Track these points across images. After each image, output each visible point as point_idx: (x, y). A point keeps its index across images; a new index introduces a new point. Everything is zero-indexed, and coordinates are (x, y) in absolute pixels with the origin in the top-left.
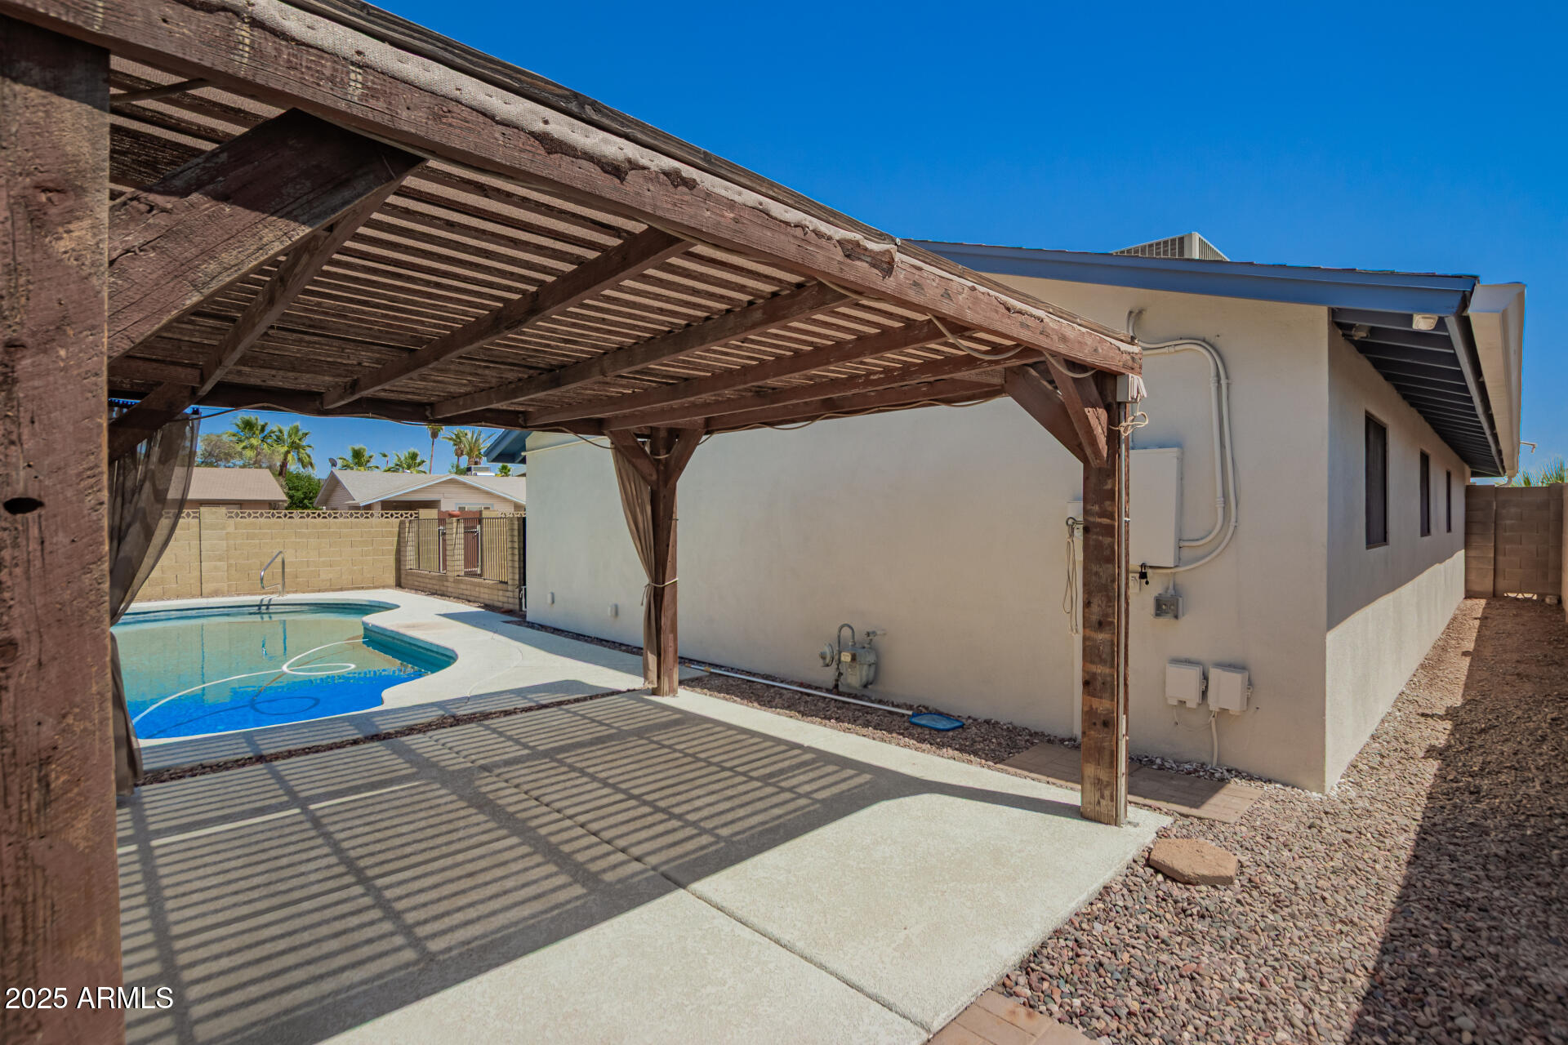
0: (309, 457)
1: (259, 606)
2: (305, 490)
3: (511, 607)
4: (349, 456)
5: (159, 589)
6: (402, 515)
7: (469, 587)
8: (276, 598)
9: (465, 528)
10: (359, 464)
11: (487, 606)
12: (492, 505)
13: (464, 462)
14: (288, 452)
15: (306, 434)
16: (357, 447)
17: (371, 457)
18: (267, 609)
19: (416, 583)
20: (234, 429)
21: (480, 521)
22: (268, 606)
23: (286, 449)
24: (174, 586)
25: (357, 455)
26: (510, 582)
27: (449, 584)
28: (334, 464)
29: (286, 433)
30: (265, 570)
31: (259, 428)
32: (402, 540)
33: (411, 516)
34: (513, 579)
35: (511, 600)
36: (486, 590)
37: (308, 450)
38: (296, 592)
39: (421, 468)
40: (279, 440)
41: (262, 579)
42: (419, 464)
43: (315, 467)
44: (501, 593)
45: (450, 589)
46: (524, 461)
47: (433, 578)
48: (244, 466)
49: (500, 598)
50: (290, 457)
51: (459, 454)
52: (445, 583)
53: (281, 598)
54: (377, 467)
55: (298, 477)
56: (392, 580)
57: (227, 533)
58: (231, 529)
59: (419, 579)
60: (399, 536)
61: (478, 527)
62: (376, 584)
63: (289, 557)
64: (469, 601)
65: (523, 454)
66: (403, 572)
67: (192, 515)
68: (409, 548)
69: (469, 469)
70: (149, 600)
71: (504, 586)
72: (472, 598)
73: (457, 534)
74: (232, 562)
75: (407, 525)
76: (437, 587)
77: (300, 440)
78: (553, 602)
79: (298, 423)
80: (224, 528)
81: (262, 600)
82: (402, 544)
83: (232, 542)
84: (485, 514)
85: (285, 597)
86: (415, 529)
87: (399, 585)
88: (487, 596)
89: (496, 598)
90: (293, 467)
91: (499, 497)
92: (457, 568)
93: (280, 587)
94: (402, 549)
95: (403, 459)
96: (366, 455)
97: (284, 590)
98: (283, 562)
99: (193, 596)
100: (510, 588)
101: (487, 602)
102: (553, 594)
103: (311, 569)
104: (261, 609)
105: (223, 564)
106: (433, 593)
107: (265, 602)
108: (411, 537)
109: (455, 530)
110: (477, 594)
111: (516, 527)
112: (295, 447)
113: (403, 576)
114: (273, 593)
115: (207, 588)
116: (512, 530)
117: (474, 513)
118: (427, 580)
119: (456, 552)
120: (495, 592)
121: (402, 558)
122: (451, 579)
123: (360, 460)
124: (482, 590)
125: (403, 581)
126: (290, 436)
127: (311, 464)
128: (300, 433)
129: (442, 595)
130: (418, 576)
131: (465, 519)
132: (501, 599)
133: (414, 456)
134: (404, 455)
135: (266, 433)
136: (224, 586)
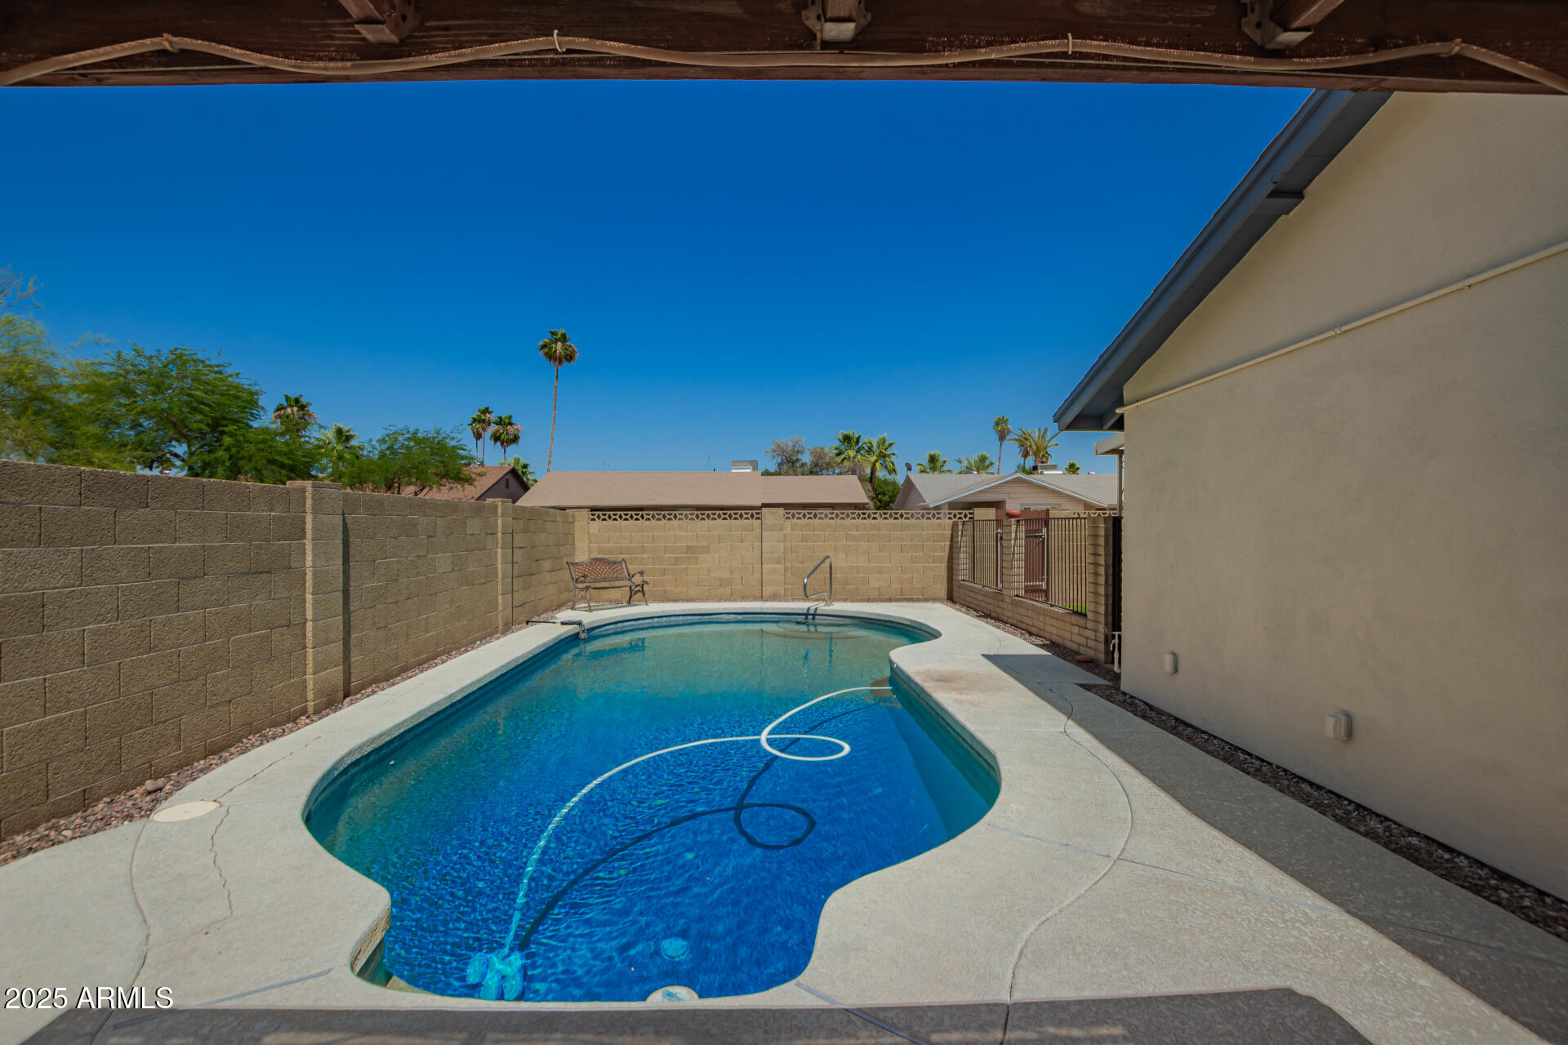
0: (893, 464)
1: (807, 615)
2: (891, 494)
3: (1091, 654)
4: (925, 461)
5: (728, 590)
6: (955, 516)
7: (1030, 613)
8: (822, 607)
9: (1026, 531)
10: (934, 469)
11: (1053, 646)
12: (1060, 505)
13: (1030, 462)
14: (877, 461)
15: (892, 444)
16: (932, 453)
17: (945, 462)
18: (814, 619)
19: (969, 599)
20: (837, 444)
21: (1047, 525)
22: (814, 615)
23: (875, 458)
24: (740, 587)
25: (933, 459)
26: (1090, 615)
27: (1005, 606)
28: (909, 469)
29: (875, 445)
30: (808, 577)
31: (855, 440)
32: (955, 545)
33: (965, 516)
34: (1096, 612)
35: (1091, 643)
36: (1054, 622)
37: (893, 457)
38: (845, 600)
39: (990, 470)
40: (870, 451)
41: (805, 586)
42: (988, 467)
43: (898, 474)
44: (1076, 630)
45: (1006, 613)
46: (1119, 425)
47: (986, 595)
48: (840, 474)
49: (1074, 635)
50: (878, 465)
51: (1026, 455)
52: (1001, 604)
53: (827, 608)
54: (950, 471)
55: (886, 482)
56: (943, 594)
57: (785, 535)
58: (788, 531)
59: (972, 594)
60: (952, 541)
61: (1044, 530)
62: (926, 596)
63: (839, 561)
64: (1031, 634)
65: (1119, 411)
66: (955, 583)
67: (756, 516)
68: (962, 555)
69: (1035, 468)
70: (720, 600)
71: (1081, 621)
72: (1034, 630)
73: (1017, 537)
74: (788, 565)
75: (960, 527)
76: (990, 607)
77: (886, 450)
78: (1176, 670)
79: (885, 435)
80: (782, 529)
81: (809, 609)
82: (955, 550)
83: (788, 544)
84: (1053, 514)
85: (831, 607)
86: (970, 532)
87: (951, 599)
88: (1054, 630)
89: (1068, 635)
90: (881, 474)
91: (1068, 496)
92: (1016, 585)
93: (826, 595)
94: (955, 556)
95: (973, 462)
96: (941, 459)
97: (832, 597)
98: (831, 567)
99: (755, 599)
100: (1090, 625)
101: (1055, 639)
102: (1174, 655)
103: (860, 575)
104: (808, 617)
105: (780, 567)
106: (986, 615)
107: (812, 611)
108: (964, 542)
109: (1013, 535)
110: (1041, 625)
111: (1102, 532)
112: (882, 456)
113: (955, 588)
114: (818, 600)
115: (768, 590)
116: (1095, 536)
117: (1040, 512)
118: (980, 597)
119: (1015, 563)
120: (1068, 627)
121: (955, 567)
122: (1008, 600)
123: (935, 465)
124: (1049, 620)
125: (955, 594)
126: (878, 447)
127: (894, 471)
128: (887, 443)
129: (997, 619)
130: (971, 590)
131: (1027, 520)
132: (1076, 638)
133: (983, 459)
134: (974, 458)
135: (860, 445)
136: (781, 590)
